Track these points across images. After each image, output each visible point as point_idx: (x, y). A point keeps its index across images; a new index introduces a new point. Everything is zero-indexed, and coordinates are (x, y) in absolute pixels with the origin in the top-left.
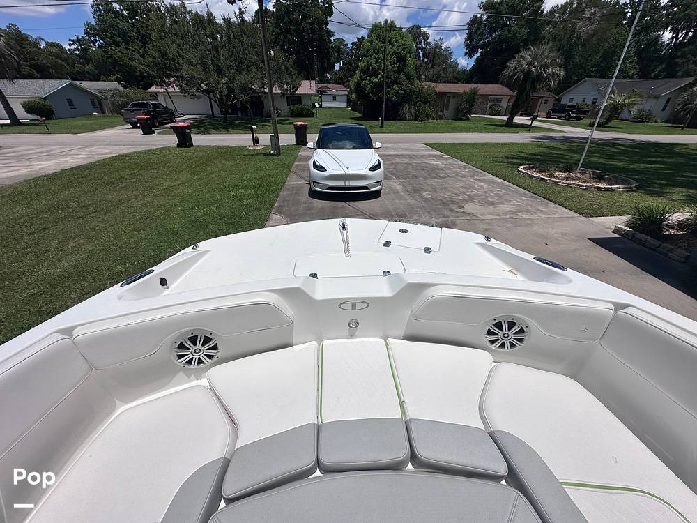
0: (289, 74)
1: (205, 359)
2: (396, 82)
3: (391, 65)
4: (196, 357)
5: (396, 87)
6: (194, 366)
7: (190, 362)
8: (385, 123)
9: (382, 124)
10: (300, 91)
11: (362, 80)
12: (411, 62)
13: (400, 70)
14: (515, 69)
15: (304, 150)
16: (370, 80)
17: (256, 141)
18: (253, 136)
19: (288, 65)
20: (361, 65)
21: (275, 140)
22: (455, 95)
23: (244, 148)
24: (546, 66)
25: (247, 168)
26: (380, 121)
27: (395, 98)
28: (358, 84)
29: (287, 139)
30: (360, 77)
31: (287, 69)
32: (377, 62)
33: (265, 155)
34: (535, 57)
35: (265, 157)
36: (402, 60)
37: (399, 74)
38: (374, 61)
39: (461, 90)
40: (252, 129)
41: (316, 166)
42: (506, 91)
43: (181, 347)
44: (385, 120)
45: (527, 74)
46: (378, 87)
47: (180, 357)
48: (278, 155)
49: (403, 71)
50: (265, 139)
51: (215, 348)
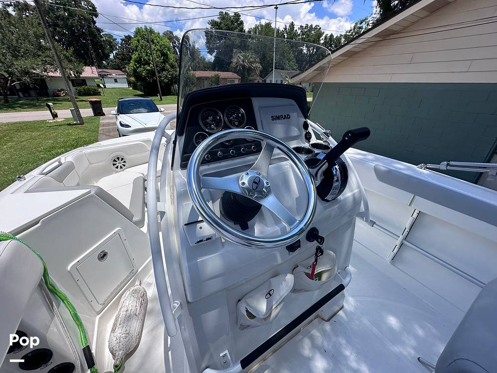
0: (70, 61)
1: (122, 166)
2: (163, 69)
3: (157, 58)
4: (119, 165)
5: (164, 72)
6: (119, 169)
7: (117, 167)
8: (163, 97)
9: (161, 98)
10: (83, 75)
11: (138, 68)
12: (171, 56)
13: (164, 62)
14: (236, 63)
15: (103, 119)
16: (144, 68)
17: (55, 116)
18: (51, 112)
19: (67, 54)
20: (134, 56)
21: (76, 113)
22: (207, 78)
23: (43, 122)
24: (252, 62)
25: (57, 136)
26: (159, 96)
27: (166, 80)
28: (135, 71)
29: (87, 112)
30: (135, 65)
31: (67, 57)
32: (147, 55)
33: (69, 125)
34: (245, 57)
35: (70, 127)
36: (164, 55)
37: (165, 64)
38: (144, 54)
39: (210, 76)
40: (48, 106)
41: (122, 125)
42: (235, 75)
43: (114, 161)
44: (162, 96)
45: (244, 66)
46: (152, 73)
47: (114, 165)
48: (82, 123)
49: (167, 62)
50: (65, 114)
51: (125, 162)
